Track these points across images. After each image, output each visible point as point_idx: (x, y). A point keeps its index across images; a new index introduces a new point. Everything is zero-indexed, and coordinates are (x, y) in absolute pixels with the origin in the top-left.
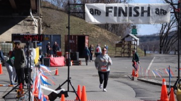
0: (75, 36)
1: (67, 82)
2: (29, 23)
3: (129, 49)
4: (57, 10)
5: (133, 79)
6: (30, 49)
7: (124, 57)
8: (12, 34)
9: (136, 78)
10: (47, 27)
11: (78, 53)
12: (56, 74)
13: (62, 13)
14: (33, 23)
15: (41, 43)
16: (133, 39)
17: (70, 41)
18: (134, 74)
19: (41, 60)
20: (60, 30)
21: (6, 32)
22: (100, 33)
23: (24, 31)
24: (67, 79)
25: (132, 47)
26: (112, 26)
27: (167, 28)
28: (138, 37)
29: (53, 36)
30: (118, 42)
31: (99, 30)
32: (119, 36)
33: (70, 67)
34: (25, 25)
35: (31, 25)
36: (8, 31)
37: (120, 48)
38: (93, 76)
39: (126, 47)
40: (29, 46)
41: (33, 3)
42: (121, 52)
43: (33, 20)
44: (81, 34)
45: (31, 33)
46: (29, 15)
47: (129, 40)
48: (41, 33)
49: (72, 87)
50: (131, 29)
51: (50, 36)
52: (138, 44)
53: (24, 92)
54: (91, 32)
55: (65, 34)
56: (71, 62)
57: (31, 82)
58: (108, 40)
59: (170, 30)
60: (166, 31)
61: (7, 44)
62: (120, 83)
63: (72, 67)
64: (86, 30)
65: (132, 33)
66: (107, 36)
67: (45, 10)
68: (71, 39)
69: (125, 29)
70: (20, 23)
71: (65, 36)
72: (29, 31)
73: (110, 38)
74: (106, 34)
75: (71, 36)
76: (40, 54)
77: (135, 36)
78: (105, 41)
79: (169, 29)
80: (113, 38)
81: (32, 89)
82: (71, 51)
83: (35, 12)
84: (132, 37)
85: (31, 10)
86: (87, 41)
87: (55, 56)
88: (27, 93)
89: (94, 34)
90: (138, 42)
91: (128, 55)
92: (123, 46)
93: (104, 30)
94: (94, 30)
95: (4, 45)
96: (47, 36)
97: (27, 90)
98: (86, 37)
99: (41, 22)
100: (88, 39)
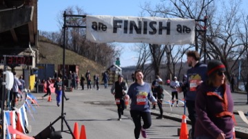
0: (67, 66)
2: (28, 54)
3: (114, 78)
4: (52, 43)
10: (43, 57)
13: (56, 46)
14: (32, 55)
16: (117, 69)
19: (36, 86)
20: (54, 60)
22: (88, 63)
25: (116, 76)
27: (143, 61)
29: (48, 65)
30: (104, 72)
31: (87, 61)
32: (104, 66)
38: (85, 103)
39: (111, 76)
41: (31, 37)
43: (31, 52)
44: (72, 64)
46: (28, 47)
47: (114, 70)
48: (38, 63)
51: (45, 65)
58: (95, 70)
59: (145, 63)
60: (141, 63)
62: (113, 112)
64: (76, 61)
65: (116, 64)
66: (94, 66)
67: (42, 44)
71: (58, 65)
74: (93, 64)
76: (36, 81)
77: (119, 66)
79: (145, 61)
80: (99, 68)
83: (33, 45)
85: (30, 43)
86: (77, 70)
90: (121, 72)
93: (91, 61)
96: (43, 65)
98: (77, 67)
99: (38, 54)
100: (79, 68)
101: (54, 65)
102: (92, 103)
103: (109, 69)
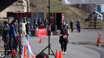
0: (54, 14)
1: (48, 48)
2: (20, 4)
3: (95, 23)
5: (98, 46)
6: (21, 23)
7: (91, 29)
8: (7, 13)
9: (100, 45)
10: (34, 7)
11: (56, 26)
12: (40, 42)
14: (23, 4)
15: (29, 19)
16: (98, 15)
17: (51, 17)
18: (98, 42)
20: (43, 9)
21: (3, 11)
22: (73, 11)
23: (16, 10)
24: (48, 45)
25: (97, 21)
26: (82, 6)
28: (102, 14)
29: (38, 13)
30: (86, 18)
31: (72, 9)
32: (88, 13)
33: (50, 36)
34: (17, 5)
35: (21, 5)
36: (5, 10)
37: (88, 22)
39: (93, 21)
40: (20, 21)
42: (89, 25)
43: (23, 2)
44: (59, 12)
45: (21, 12)
47: (95, 16)
48: (29, 12)
49: (52, 51)
50: (96, 8)
51: (36, 13)
52: (102, 19)
53: (17, 55)
54: (66, 10)
55: (47, 12)
56: (52, 33)
57: (22, 47)
58: (79, 17)
61: (3, 19)
62: (88, 48)
63: (52, 37)
64: (62, 9)
65: (97, 11)
66: (78, 13)
68: (52, 16)
69: (92, 8)
70: (13, 4)
71: (47, 13)
72: (20, 10)
73: (80, 15)
74: (78, 12)
75: (51, 13)
77: (100, 13)
78: (77, 17)
80: (83, 15)
81: (22, 53)
82: (51, 24)
84: (97, 14)
86: (63, 17)
87: (40, 29)
88: (19, 56)
89: (68, 12)
90: (102, 17)
91: (94, 27)
92: (90, 21)
93: (75, 9)
94: (68, 9)
95: (2, 21)
96: (34, 13)
97: (18, 54)
98: (63, 14)
99: (29, 3)
100: (64, 16)
101: (43, 13)
102: (74, 43)
103: (91, 16)
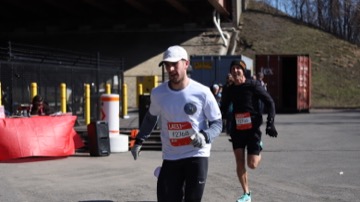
85: (215, 13)
